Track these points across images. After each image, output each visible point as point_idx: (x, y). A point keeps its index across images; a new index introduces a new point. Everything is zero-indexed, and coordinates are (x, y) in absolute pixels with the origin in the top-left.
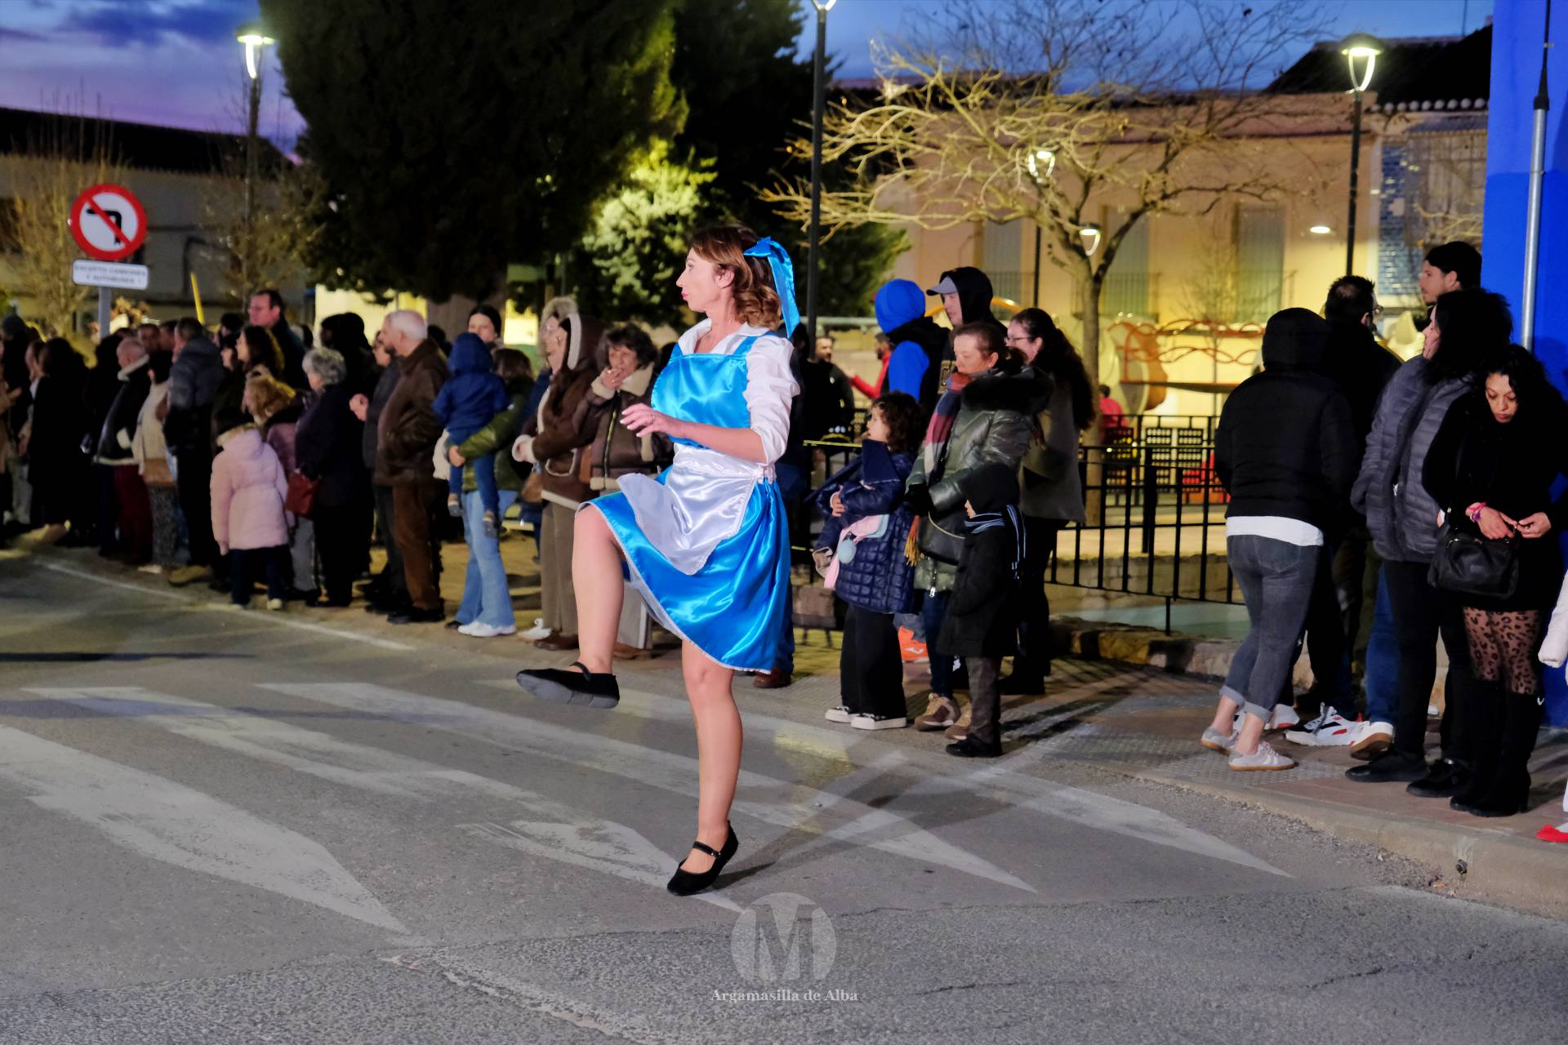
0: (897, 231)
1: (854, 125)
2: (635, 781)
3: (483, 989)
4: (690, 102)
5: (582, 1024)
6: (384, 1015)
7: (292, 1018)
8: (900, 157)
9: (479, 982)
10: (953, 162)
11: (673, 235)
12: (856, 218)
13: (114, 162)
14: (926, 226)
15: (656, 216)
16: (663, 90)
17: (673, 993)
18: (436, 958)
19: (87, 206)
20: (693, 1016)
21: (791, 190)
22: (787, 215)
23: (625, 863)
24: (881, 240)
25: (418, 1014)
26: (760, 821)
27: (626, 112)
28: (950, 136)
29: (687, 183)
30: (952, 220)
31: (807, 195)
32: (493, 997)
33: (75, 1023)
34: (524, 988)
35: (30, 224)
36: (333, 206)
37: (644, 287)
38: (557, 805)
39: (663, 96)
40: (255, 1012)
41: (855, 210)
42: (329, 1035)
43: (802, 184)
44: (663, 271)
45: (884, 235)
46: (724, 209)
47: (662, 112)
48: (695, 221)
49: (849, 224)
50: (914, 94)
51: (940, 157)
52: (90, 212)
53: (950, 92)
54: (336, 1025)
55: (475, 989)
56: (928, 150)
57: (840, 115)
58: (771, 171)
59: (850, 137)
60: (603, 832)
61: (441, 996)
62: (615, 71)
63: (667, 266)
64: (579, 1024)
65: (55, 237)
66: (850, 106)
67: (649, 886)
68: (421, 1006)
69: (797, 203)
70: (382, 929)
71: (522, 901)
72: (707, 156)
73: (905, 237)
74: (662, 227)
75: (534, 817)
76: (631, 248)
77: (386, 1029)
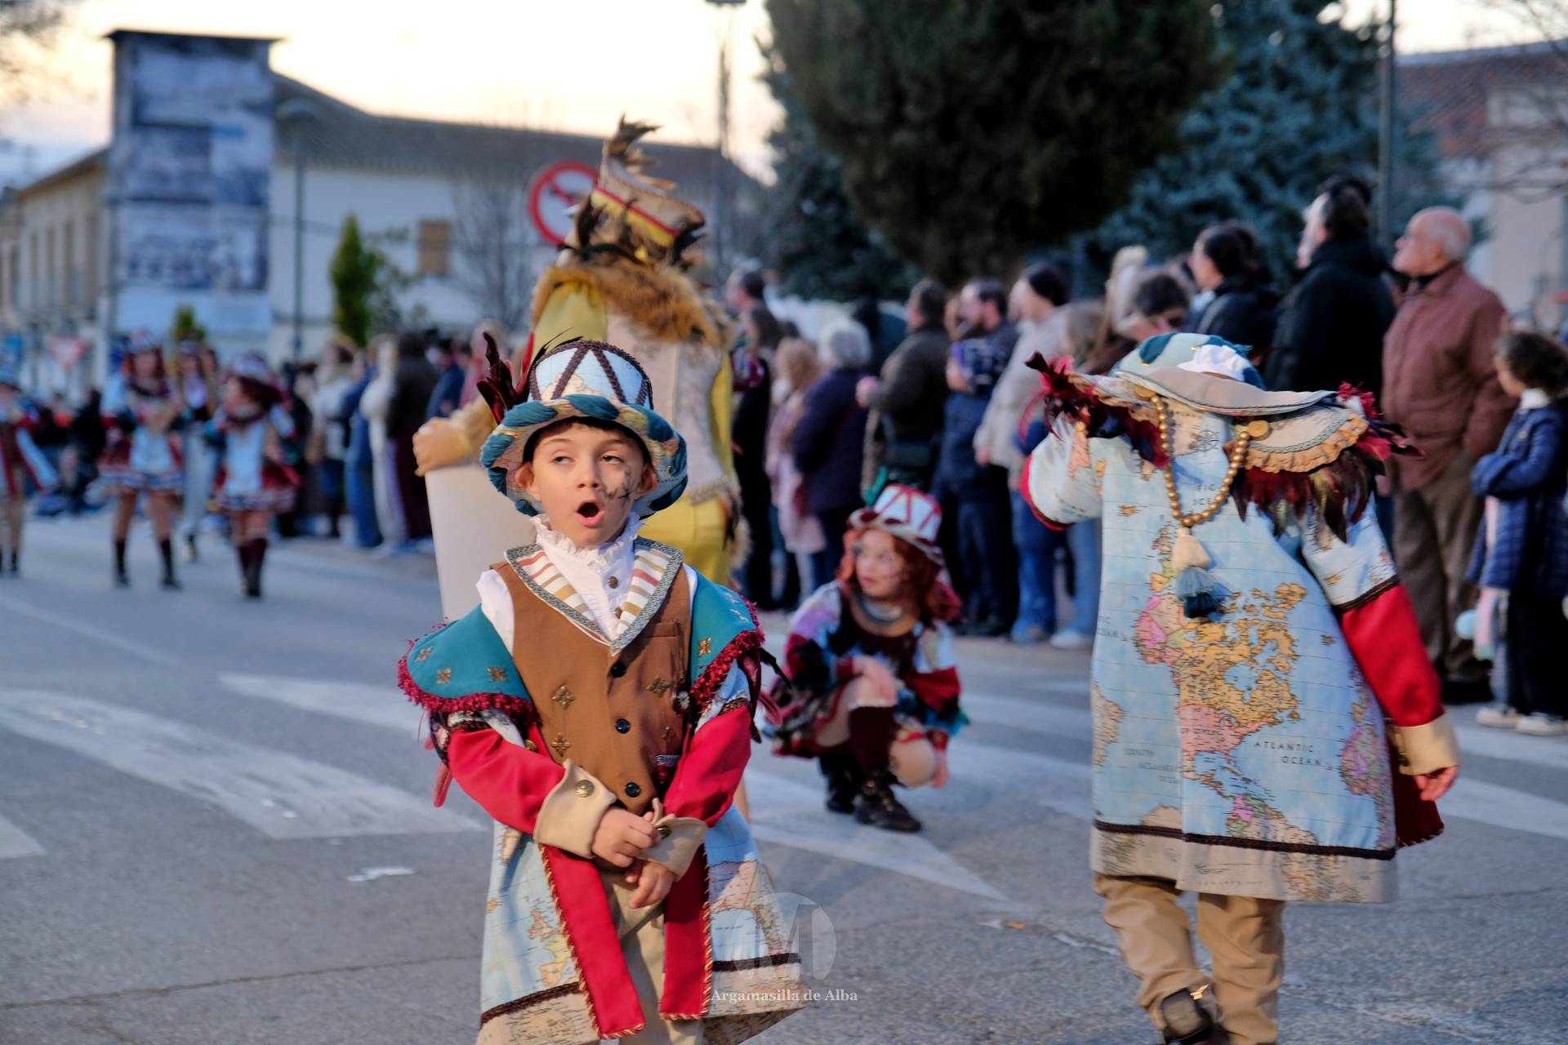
3: (1103, 949)
6: (995, 970)
9: (1098, 943)
18: (1041, 922)
25: (1034, 970)
32: (1115, 956)
40: (848, 967)
42: (936, 986)
52: (550, 193)
54: (943, 979)
61: (1056, 955)
68: (1036, 962)
70: (974, 896)
77: (1002, 981)
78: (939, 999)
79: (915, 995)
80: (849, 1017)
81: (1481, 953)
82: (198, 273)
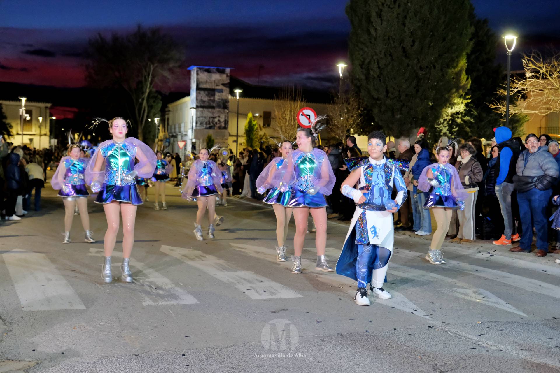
0: (525, 115)
1: (518, 85)
2: (484, 277)
3: (460, 336)
4: (471, 79)
5: (493, 348)
6: (434, 344)
7: (408, 343)
8: (532, 94)
10: (549, 95)
11: (458, 118)
12: (517, 111)
13: (302, 101)
14: (539, 114)
15: (453, 112)
16: (464, 76)
17: (516, 340)
18: (443, 327)
19: (301, 113)
20: (525, 347)
21: (499, 104)
22: (497, 112)
23: (489, 301)
24: (520, 118)
25: (444, 343)
26: (525, 290)
27: (453, 83)
28: (547, 87)
29: (462, 103)
30: (548, 112)
31: (504, 106)
33: (350, 343)
34: (472, 337)
35: (279, 119)
36: (360, 112)
37: (450, 133)
38: (465, 284)
39: (464, 78)
41: (518, 110)
42: (420, 348)
43: (502, 102)
44: (455, 128)
45: (521, 117)
46: (473, 110)
47: (463, 82)
48: (464, 114)
49: (515, 114)
50: (536, 76)
51: (544, 93)
52: (302, 115)
53: (548, 75)
54: (422, 346)
55: (458, 336)
56: (541, 92)
57: (513, 82)
58: (493, 99)
59: (517, 88)
60: (480, 292)
61: (449, 339)
62: (450, 71)
63: (456, 127)
64: (492, 348)
65: (286, 122)
66: (516, 79)
67: (498, 308)
69: (500, 108)
71: (462, 311)
72: (468, 95)
73: (527, 117)
74: (455, 116)
75: (459, 287)
76: (446, 122)
78: (422, 352)
79: (416, 351)
80: (401, 358)
81: (555, 339)
82: (212, 124)
